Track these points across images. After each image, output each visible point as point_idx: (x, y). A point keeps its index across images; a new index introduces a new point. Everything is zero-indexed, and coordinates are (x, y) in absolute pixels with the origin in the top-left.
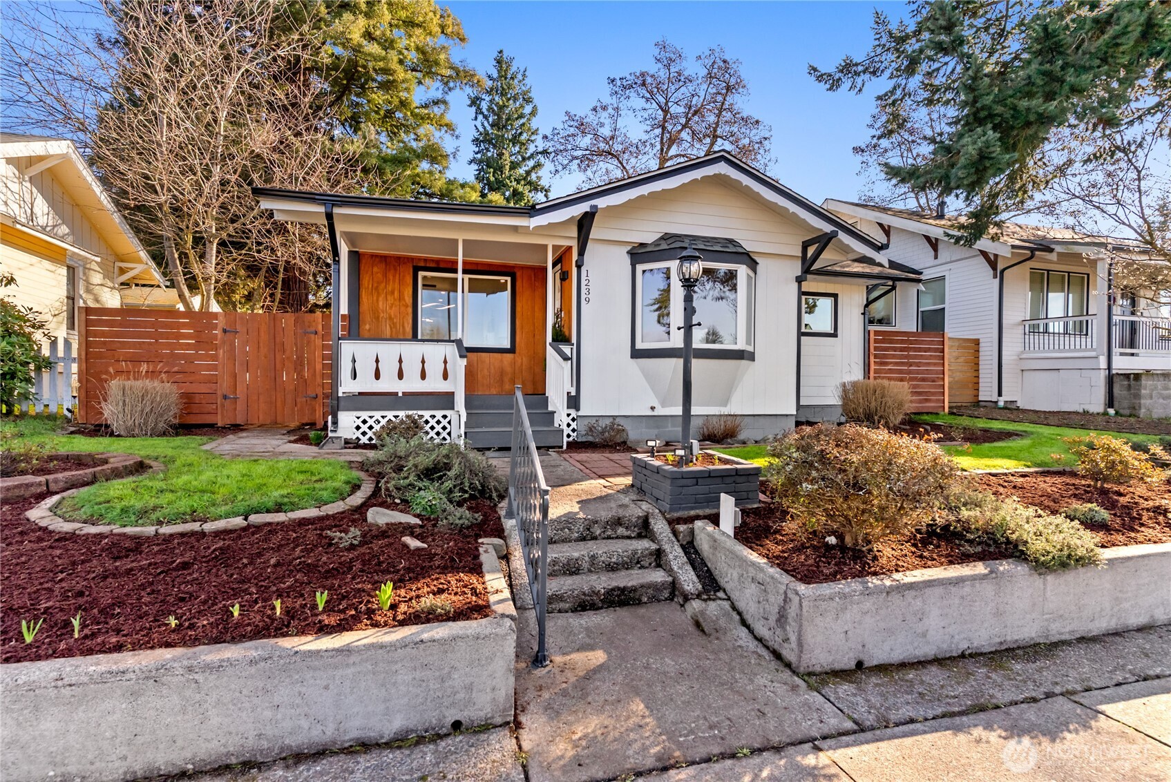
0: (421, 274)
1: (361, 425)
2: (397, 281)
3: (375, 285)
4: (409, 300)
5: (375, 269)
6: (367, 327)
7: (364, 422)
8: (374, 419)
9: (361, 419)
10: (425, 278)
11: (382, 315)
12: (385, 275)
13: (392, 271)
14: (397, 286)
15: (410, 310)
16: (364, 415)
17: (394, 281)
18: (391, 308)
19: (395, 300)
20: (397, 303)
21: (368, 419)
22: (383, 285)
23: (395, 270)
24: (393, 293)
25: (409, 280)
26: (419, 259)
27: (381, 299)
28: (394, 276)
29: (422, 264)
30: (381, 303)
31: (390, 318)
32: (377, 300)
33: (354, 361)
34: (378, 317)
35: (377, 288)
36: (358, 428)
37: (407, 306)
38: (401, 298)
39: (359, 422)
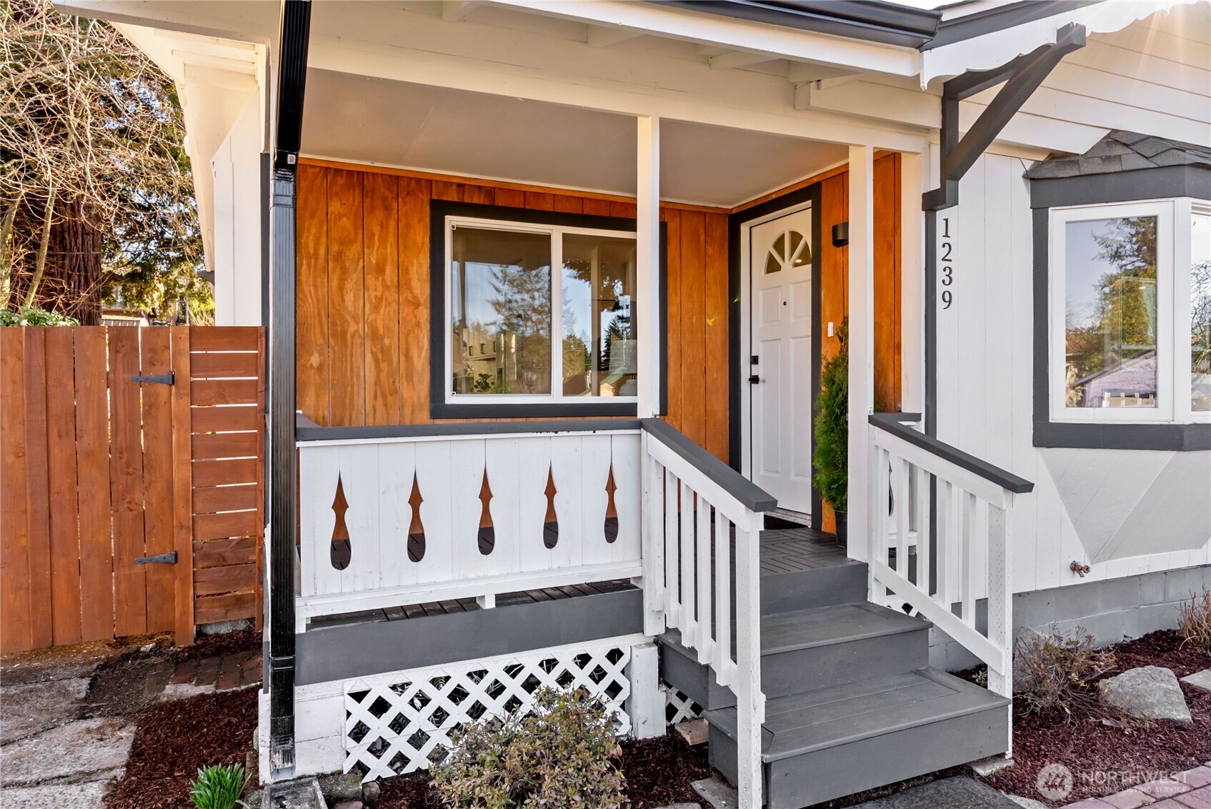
0: (452, 221)
1: (369, 719)
2: (391, 238)
3: (335, 248)
4: (421, 287)
5: (335, 207)
6: (315, 360)
7: (380, 707)
8: (410, 693)
9: (369, 701)
10: (458, 232)
11: (352, 328)
12: (360, 222)
13: (379, 214)
14: (390, 250)
15: (424, 314)
16: (378, 685)
17: (384, 240)
18: (376, 308)
19: (386, 287)
20: (392, 296)
21: (390, 696)
22: (354, 250)
23: (387, 208)
24: (380, 269)
25: (422, 237)
26: (447, 183)
27: (349, 285)
28: (384, 227)
29: (453, 196)
30: (349, 298)
31: (375, 337)
32: (341, 288)
33: (340, 505)
34: (344, 333)
35: (339, 257)
36: (359, 732)
37: (417, 304)
38: (402, 283)
39: (361, 712)
